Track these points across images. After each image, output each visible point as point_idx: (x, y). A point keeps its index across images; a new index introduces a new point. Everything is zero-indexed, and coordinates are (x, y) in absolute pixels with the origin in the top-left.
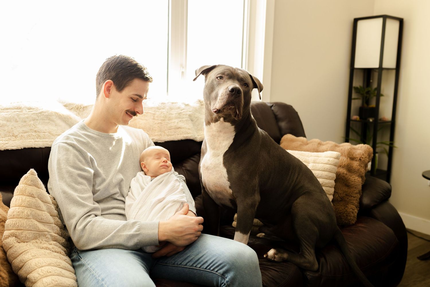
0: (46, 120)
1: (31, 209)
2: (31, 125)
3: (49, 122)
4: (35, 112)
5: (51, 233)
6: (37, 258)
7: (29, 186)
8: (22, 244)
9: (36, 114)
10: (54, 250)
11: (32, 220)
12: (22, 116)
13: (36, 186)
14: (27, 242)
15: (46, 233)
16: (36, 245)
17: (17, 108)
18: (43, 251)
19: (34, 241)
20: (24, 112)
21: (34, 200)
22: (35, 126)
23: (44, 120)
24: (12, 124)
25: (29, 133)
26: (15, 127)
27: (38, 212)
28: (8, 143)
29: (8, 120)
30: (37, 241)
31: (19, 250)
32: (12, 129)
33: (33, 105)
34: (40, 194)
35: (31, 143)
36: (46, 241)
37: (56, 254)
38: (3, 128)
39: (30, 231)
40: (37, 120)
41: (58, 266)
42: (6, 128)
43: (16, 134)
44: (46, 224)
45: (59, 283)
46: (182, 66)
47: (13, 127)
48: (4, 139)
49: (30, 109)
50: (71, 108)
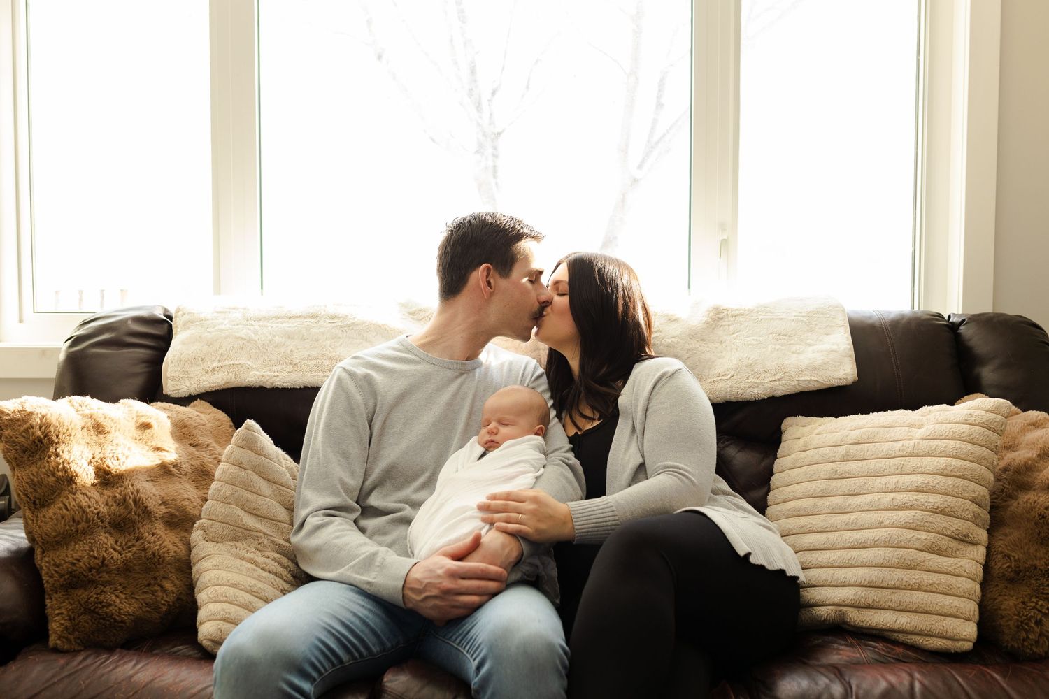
0: (356, 339)
1: (234, 487)
2: (325, 346)
3: (361, 343)
4: (340, 324)
5: (273, 539)
6: (220, 569)
7: (239, 448)
8: (210, 544)
9: (341, 327)
10: (267, 568)
11: (233, 506)
12: (313, 330)
13: (252, 450)
14: (217, 542)
15: (260, 535)
16: (234, 550)
17: (312, 317)
18: (239, 562)
19: (231, 543)
20: (321, 323)
21: (242, 473)
22: (332, 349)
23: (353, 338)
24: (294, 343)
25: (319, 361)
26: (298, 349)
27: (248, 495)
28: (278, 376)
29: (289, 336)
30: (239, 544)
31: (201, 552)
32: (291, 351)
33: (342, 311)
34: (259, 465)
35: (316, 378)
36: (257, 549)
37: (265, 574)
38: (277, 350)
39: (225, 525)
40: (340, 338)
41: (253, 593)
42: (282, 350)
43: (296, 361)
44: (266, 520)
45: (232, 617)
46: (722, 227)
47: (294, 349)
48: (274, 368)
49: (334, 317)
50: (420, 318)
